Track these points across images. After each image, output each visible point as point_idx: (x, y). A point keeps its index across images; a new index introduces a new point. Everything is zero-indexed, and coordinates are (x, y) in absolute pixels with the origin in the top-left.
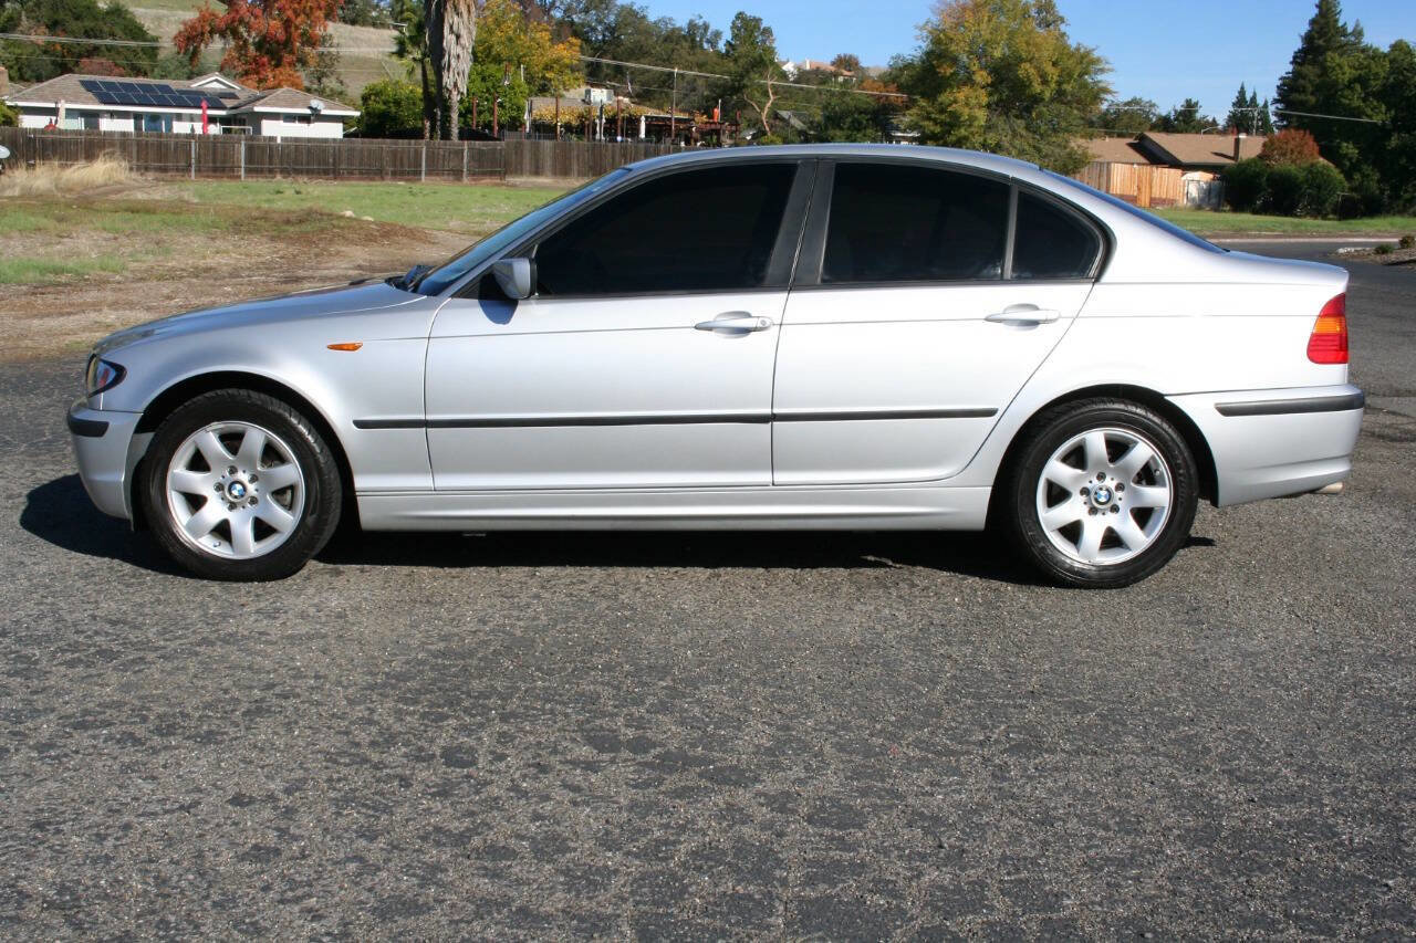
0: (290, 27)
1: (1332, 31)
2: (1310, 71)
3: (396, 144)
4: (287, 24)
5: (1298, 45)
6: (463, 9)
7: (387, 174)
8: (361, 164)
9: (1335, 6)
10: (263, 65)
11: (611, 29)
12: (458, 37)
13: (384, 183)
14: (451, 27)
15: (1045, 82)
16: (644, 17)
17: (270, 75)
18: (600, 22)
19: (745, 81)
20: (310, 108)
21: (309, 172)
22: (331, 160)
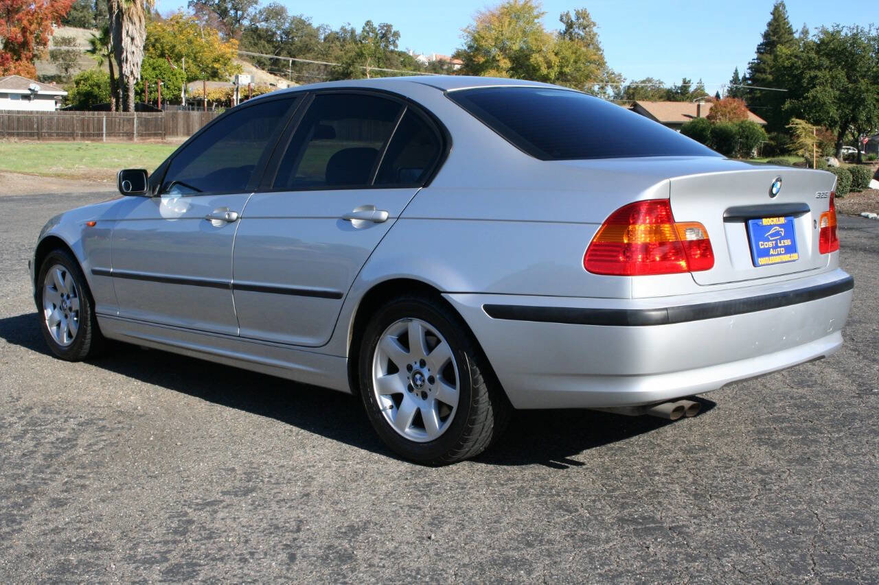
0: (26, 32)
1: (783, 31)
2: (768, 58)
3: (83, 115)
4: (24, 30)
5: (761, 40)
6: (136, 19)
7: (77, 136)
8: (58, 129)
9: (784, 14)
10: (8, 59)
11: (287, 33)
12: (133, 39)
13: (76, 142)
14: (128, 32)
15: (549, 67)
16: (310, 24)
17: (12, 66)
18: (278, 28)
19: (351, 69)
20: (30, 89)
21: (18, 135)
22: (35, 126)
